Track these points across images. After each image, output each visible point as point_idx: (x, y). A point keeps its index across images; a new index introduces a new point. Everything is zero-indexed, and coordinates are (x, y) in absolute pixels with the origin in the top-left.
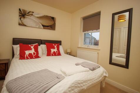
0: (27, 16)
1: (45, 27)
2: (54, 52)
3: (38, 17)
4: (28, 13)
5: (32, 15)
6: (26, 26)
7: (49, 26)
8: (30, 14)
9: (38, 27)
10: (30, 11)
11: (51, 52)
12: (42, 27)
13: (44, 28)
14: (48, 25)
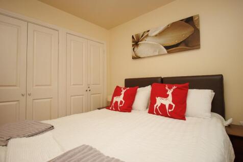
0: (141, 41)
1: (170, 48)
2: (163, 106)
3: (156, 36)
4: (142, 36)
5: (147, 36)
6: (140, 58)
7: (181, 43)
8: (145, 35)
9: (157, 54)
10: (144, 32)
11: (155, 106)
12: (165, 51)
13: (169, 52)
14: (177, 42)
